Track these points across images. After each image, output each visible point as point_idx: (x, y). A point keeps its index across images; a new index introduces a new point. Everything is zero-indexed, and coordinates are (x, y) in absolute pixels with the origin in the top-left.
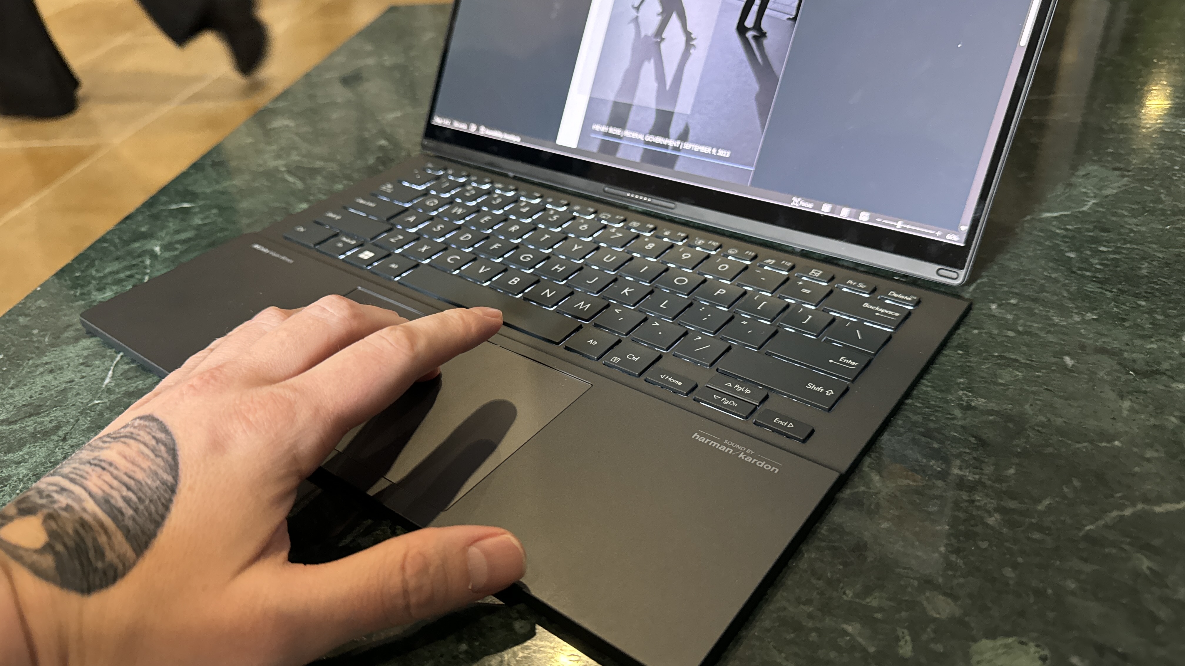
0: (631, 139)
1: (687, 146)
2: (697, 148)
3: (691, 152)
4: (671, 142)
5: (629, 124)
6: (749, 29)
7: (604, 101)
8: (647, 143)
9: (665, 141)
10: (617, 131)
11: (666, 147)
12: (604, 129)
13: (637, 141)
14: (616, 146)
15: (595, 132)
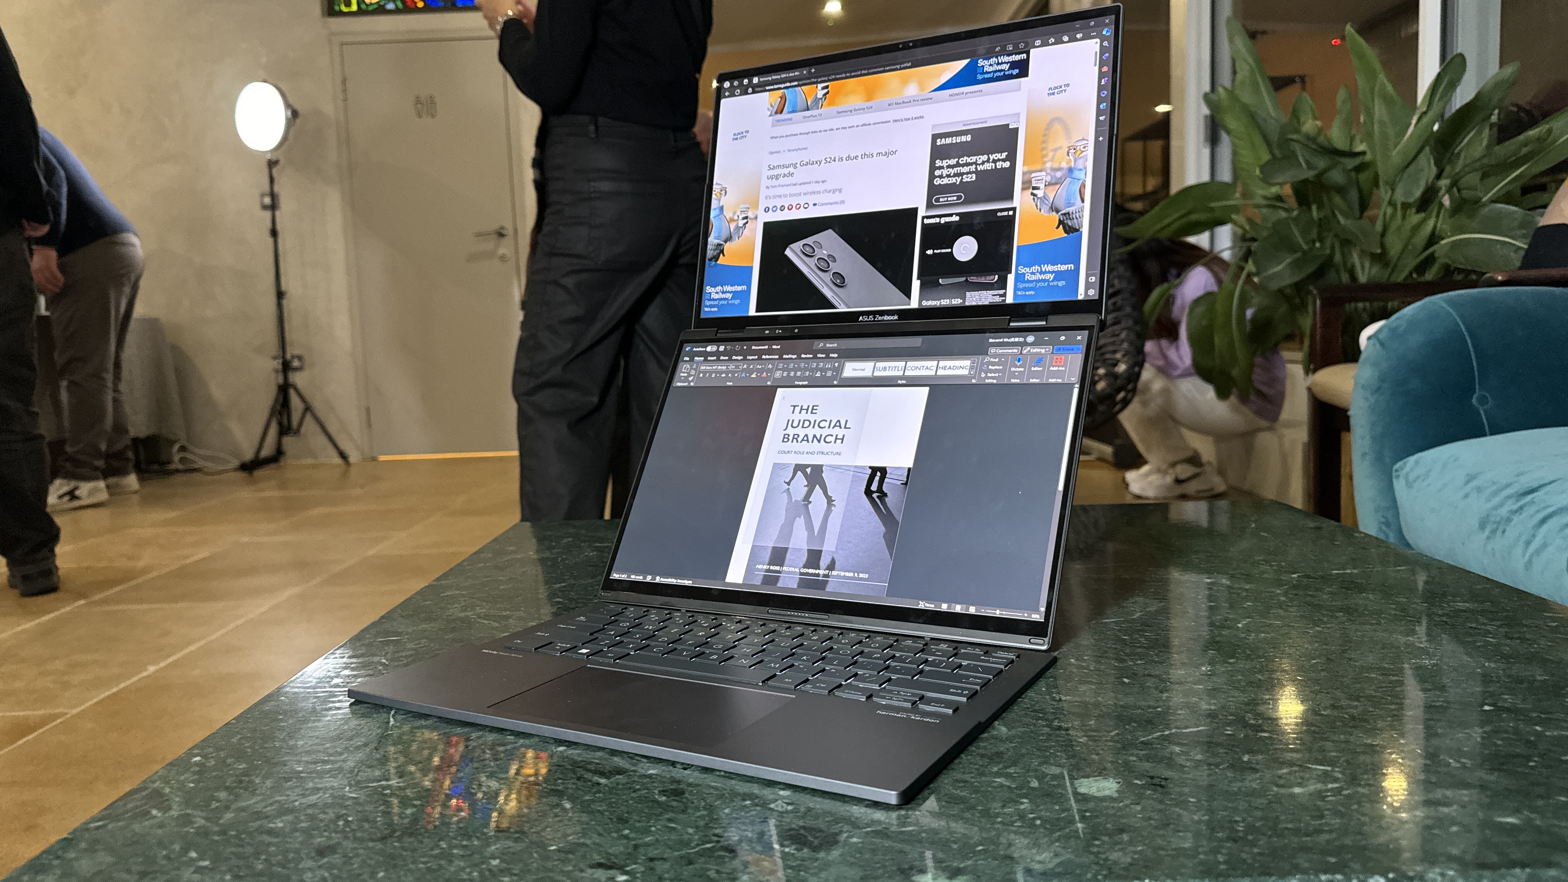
0: (789, 573)
1: (834, 573)
2: (842, 574)
3: (838, 576)
4: (821, 572)
5: (786, 562)
6: (874, 492)
7: (764, 548)
8: (801, 574)
9: (817, 572)
10: (777, 568)
11: (818, 575)
12: (765, 567)
13: (794, 573)
14: (777, 579)
15: (759, 570)
